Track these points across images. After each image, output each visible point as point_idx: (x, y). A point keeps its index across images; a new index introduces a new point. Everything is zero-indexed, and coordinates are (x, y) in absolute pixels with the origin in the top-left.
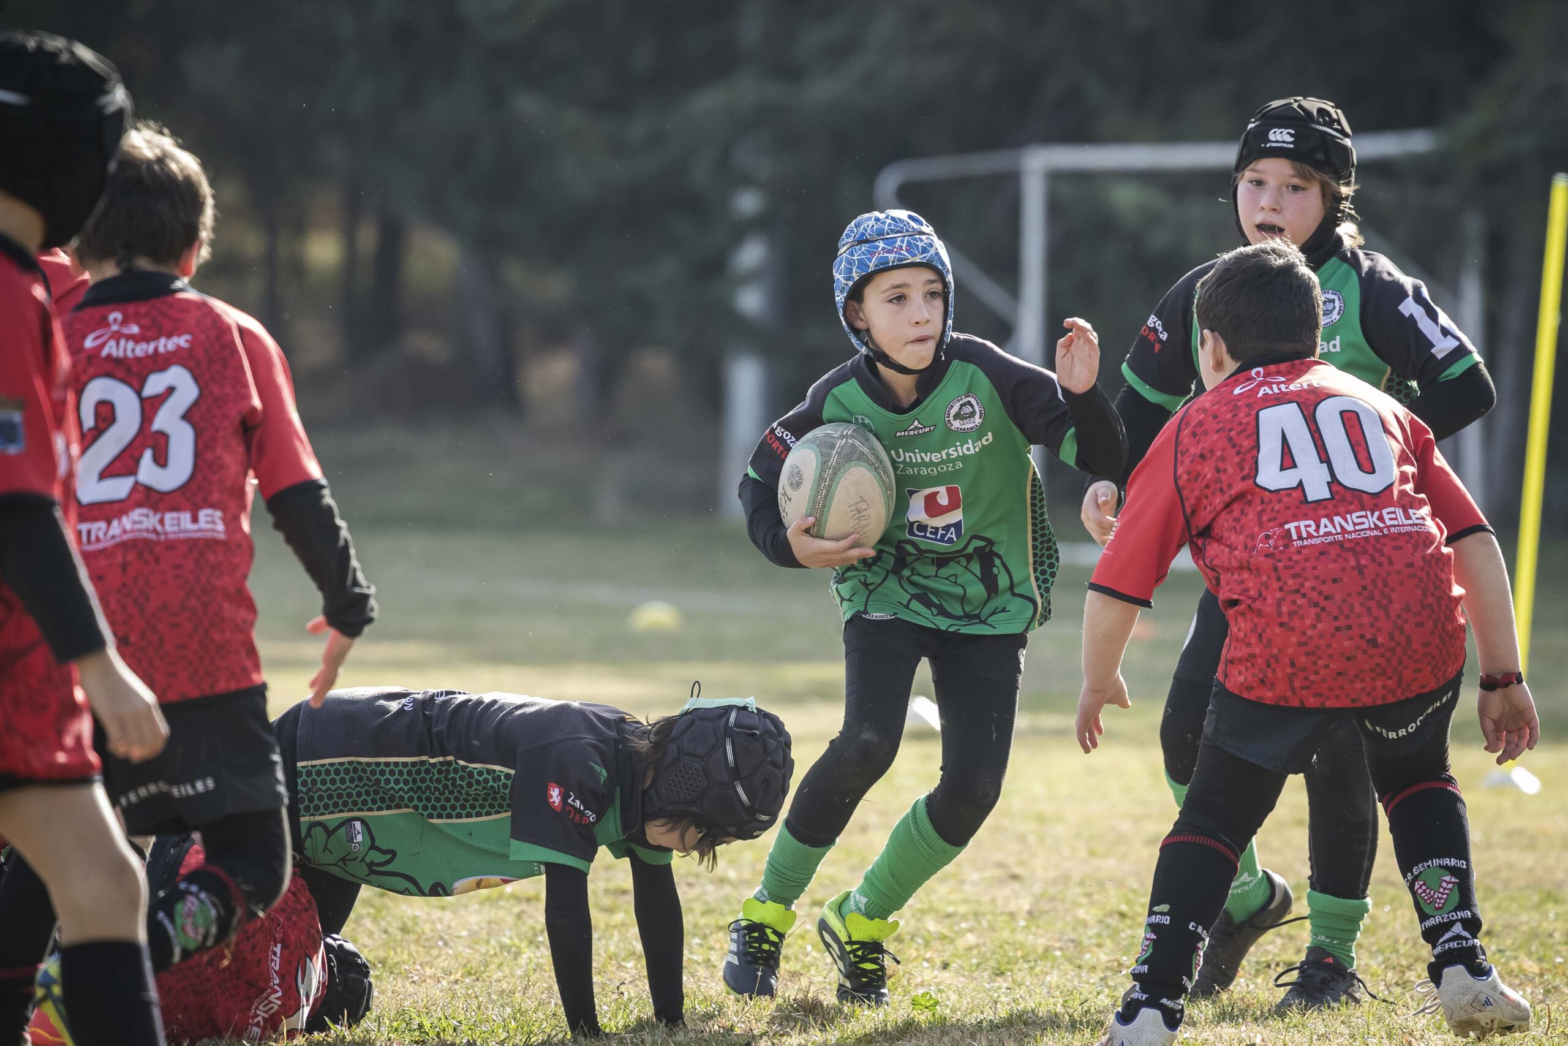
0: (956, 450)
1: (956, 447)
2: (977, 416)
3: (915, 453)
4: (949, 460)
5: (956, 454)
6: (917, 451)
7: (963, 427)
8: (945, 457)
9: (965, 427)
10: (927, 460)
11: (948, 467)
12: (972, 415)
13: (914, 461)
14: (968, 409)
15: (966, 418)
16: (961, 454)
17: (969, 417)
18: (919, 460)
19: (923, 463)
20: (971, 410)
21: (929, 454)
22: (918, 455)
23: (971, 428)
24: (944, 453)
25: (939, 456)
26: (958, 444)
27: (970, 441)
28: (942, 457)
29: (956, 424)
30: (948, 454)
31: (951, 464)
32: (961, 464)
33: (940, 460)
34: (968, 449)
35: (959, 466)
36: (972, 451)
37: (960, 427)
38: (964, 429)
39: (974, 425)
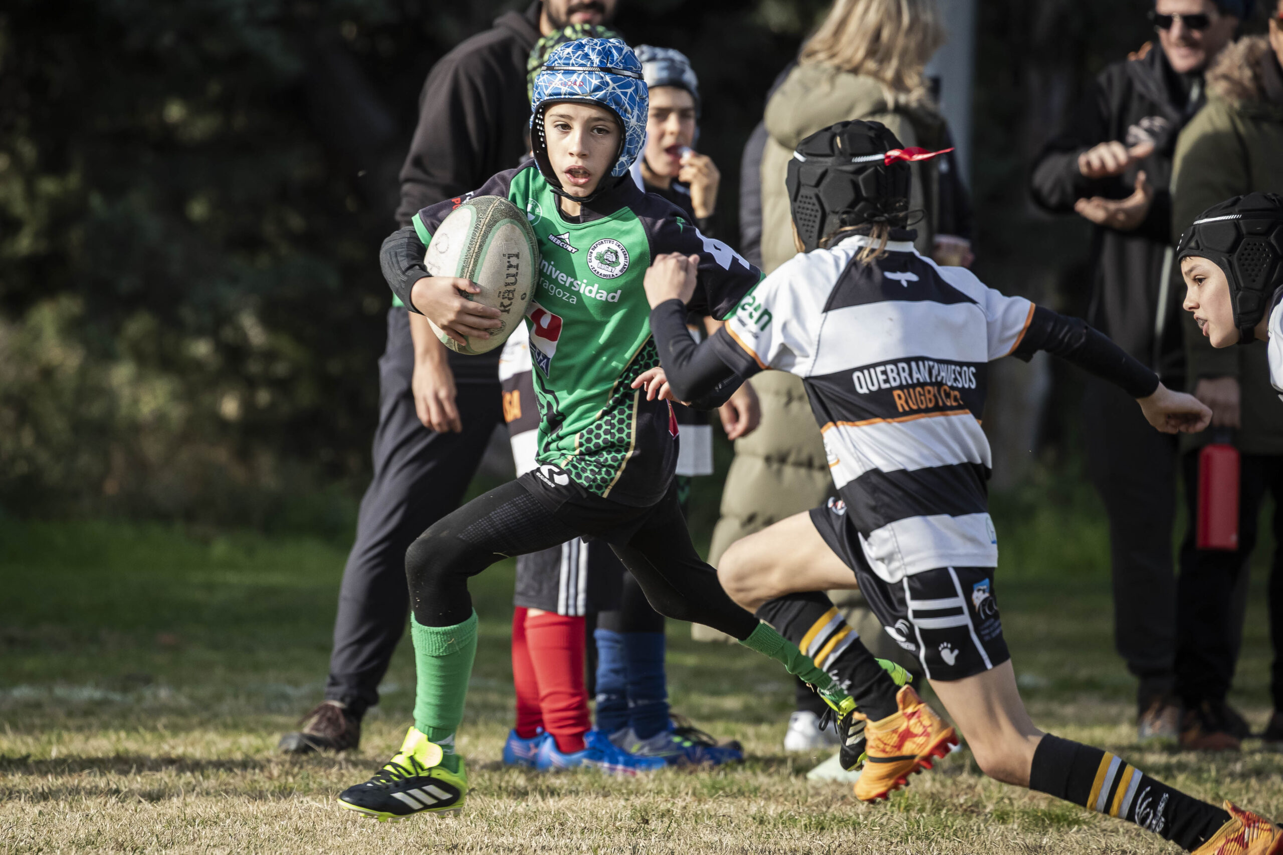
0: (581, 285)
1: (583, 282)
2: (619, 268)
4: (570, 290)
5: (578, 289)
7: (598, 270)
8: (567, 285)
9: (601, 271)
11: (564, 295)
12: (616, 263)
14: (611, 258)
15: (606, 264)
17: (609, 265)
20: (614, 260)
23: (605, 275)
24: (570, 280)
25: (564, 279)
26: (586, 280)
27: (596, 286)
28: (565, 282)
29: (595, 263)
30: (572, 284)
31: (568, 295)
32: (575, 300)
33: (563, 283)
34: (590, 292)
35: (573, 301)
36: (593, 295)
37: (596, 268)
38: (598, 272)
39: (611, 274)
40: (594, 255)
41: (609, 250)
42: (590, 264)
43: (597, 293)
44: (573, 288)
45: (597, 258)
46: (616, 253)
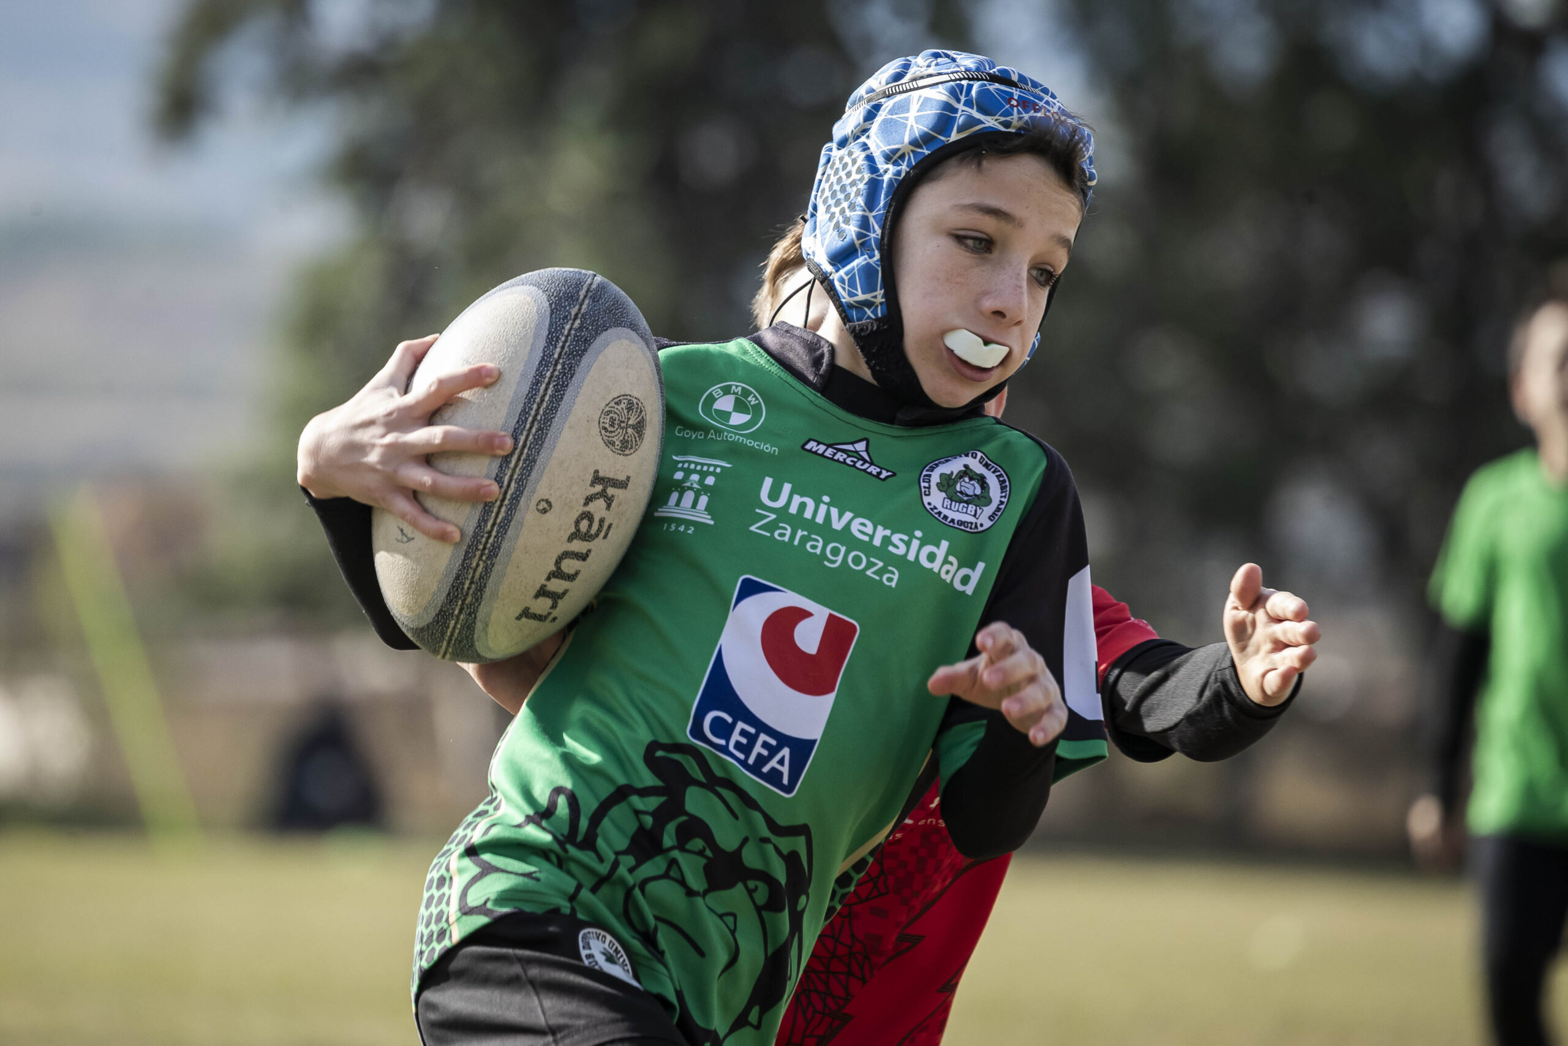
0: (908, 544)
1: (912, 536)
2: (989, 510)
3: (818, 503)
4: (882, 552)
5: (902, 550)
6: (826, 499)
7: (945, 512)
8: (877, 542)
9: (951, 515)
10: (837, 525)
11: (870, 565)
12: (982, 499)
13: (808, 515)
14: (972, 488)
15: (961, 501)
16: (911, 557)
17: (968, 503)
18: (820, 519)
19: (826, 530)
20: (978, 491)
21: (848, 515)
22: (823, 508)
23: (961, 523)
24: (881, 532)
25: (869, 529)
26: (918, 534)
27: (945, 544)
28: (872, 537)
29: (936, 498)
30: (886, 541)
31: (880, 564)
32: (896, 577)
33: (866, 539)
34: (932, 557)
35: (890, 580)
36: (935, 566)
37: (940, 509)
38: (946, 517)
39: (973, 520)
40: (935, 478)
41: (967, 472)
42: (926, 500)
43: (946, 561)
44: (891, 548)
45: (940, 486)
46: (982, 481)
